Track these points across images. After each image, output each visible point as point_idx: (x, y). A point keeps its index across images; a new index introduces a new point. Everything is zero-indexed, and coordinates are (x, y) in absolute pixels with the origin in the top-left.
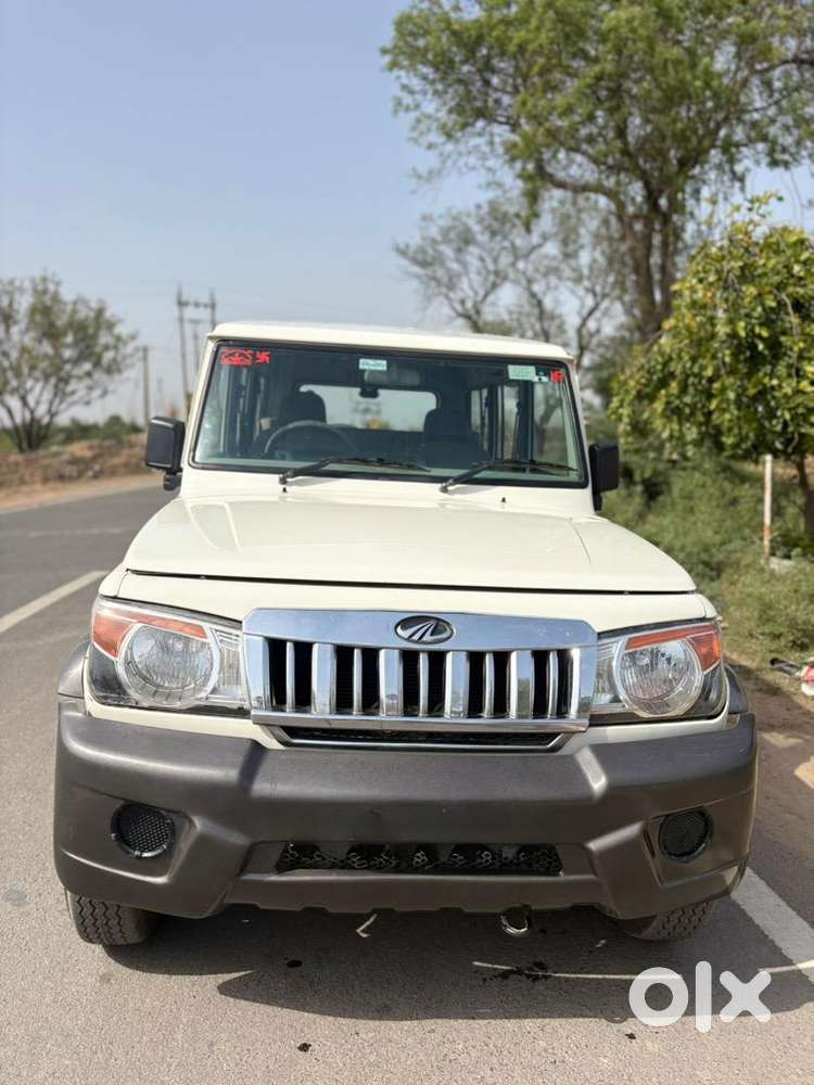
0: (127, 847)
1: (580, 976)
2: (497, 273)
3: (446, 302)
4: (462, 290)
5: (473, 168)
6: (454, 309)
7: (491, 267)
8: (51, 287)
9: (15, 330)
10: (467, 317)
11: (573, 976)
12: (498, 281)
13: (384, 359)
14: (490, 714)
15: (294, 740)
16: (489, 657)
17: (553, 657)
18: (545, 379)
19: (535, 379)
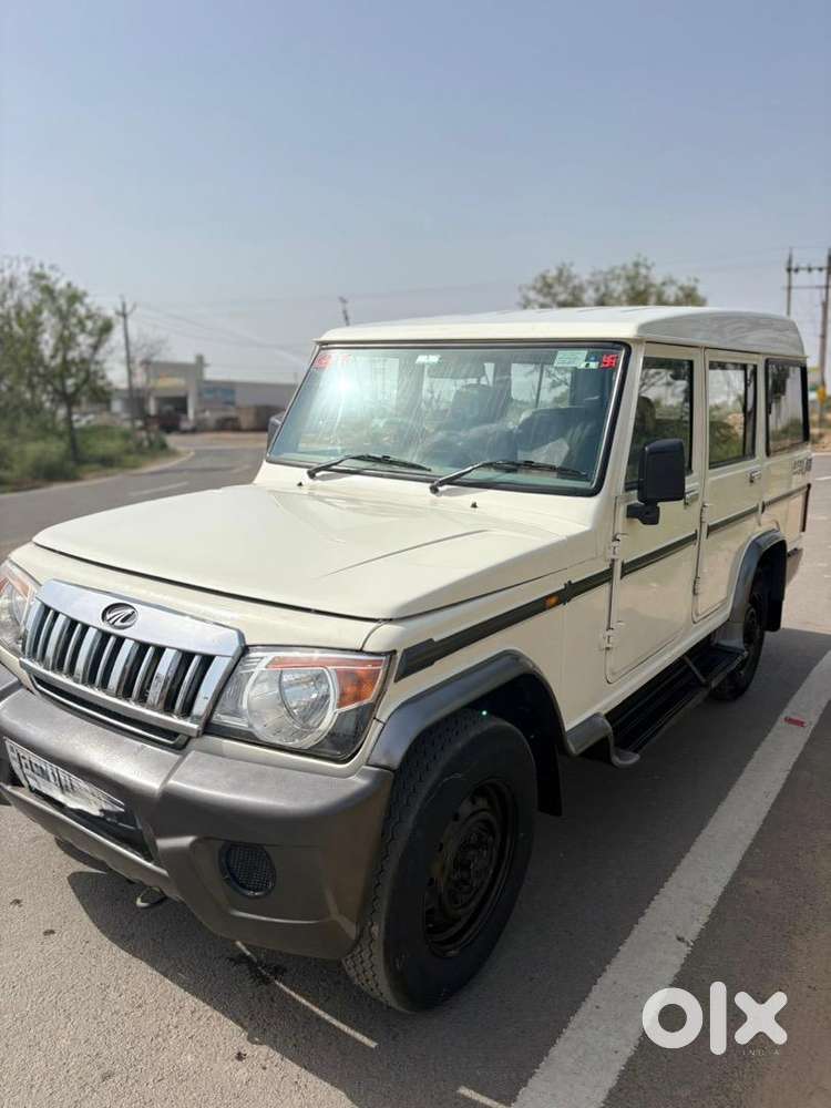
1: (293, 994)
14: (135, 701)
15: (39, 686)
16: (151, 650)
17: (196, 660)
18: (593, 365)
19: (583, 365)
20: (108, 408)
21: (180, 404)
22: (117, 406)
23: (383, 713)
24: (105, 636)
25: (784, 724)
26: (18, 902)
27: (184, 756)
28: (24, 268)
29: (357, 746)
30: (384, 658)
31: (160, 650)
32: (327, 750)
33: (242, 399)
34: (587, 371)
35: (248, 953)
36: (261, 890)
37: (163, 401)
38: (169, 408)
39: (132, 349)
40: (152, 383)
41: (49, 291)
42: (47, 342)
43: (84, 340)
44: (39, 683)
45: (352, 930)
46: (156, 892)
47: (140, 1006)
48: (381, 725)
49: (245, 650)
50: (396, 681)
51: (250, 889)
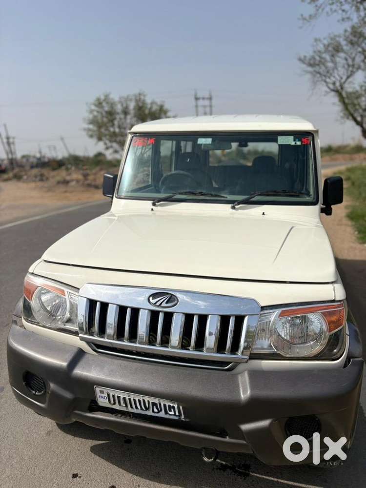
0: (30, 389)
1: (265, 477)
2: (353, 66)
3: (324, 84)
4: (334, 77)
5: (335, 11)
6: (329, 88)
7: (350, 62)
8: (142, 97)
9: (129, 117)
10: (337, 91)
11: (261, 476)
12: (355, 70)
13: (210, 138)
14: (193, 349)
15: (98, 350)
16: (195, 317)
19: (293, 143)
23: (347, 330)
30: (342, 302)
34: (296, 146)
48: (349, 336)
49: (261, 310)
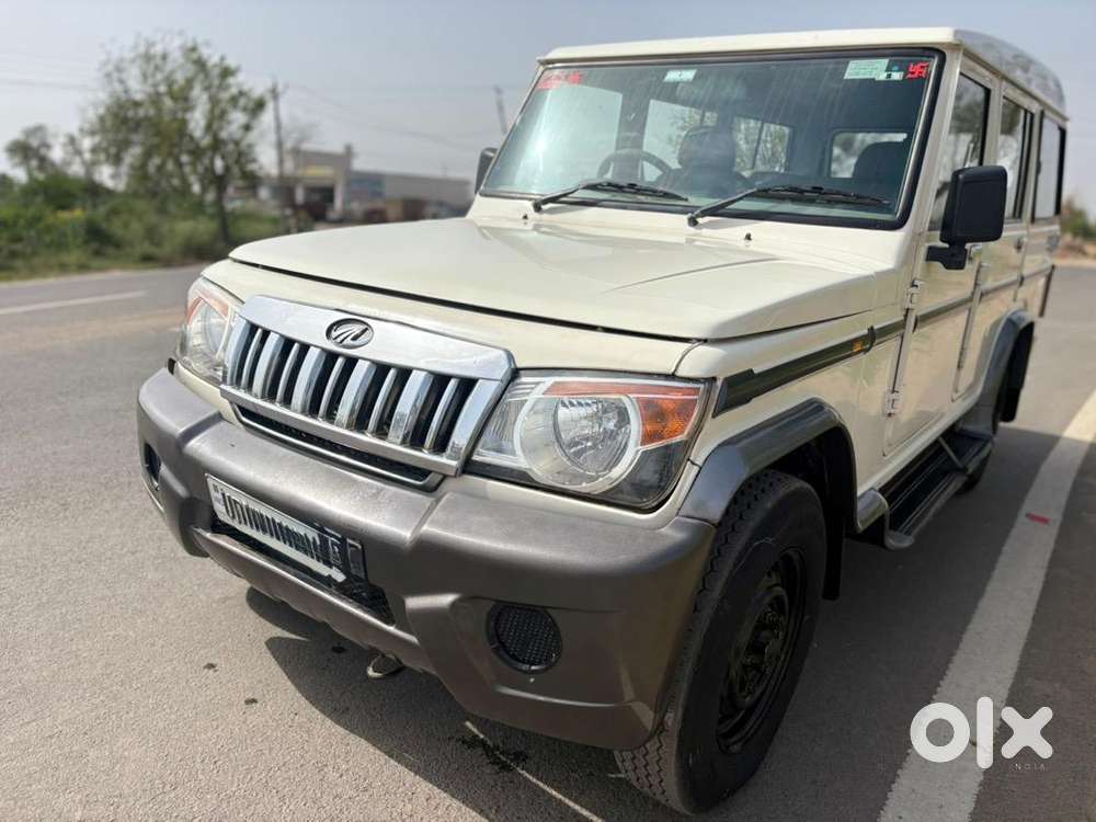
1: (541, 784)
11: (534, 781)
13: (694, 68)
14: (372, 433)
15: (244, 419)
16: (392, 373)
17: (452, 384)
18: (897, 76)
19: (883, 76)
20: (255, 195)
21: (327, 194)
22: (264, 193)
23: (700, 453)
24: (331, 357)
25: (1026, 520)
26: (211, 666)
27: (438, 501)
28: (177, 42)
29: (668, 492)
30: (702, 386)
31: (404, 374)
32: (625, 496)
33: (390, 191)
34: (888, 84)
35: (482, 736)
36: (540, 663)
37: (310, 190)
38: (316, 197)
39: (283, 132)
40: (300, 172)
41: (201, 64)
42: (197, 121)
43: (238, 118)
44: (244, 415)
45: (647, 717)
46: (391, 660)
47: (366, 790)
48: (696, 469)
49: (515, 373)
50: (713, 417)
51: (524, 663)
